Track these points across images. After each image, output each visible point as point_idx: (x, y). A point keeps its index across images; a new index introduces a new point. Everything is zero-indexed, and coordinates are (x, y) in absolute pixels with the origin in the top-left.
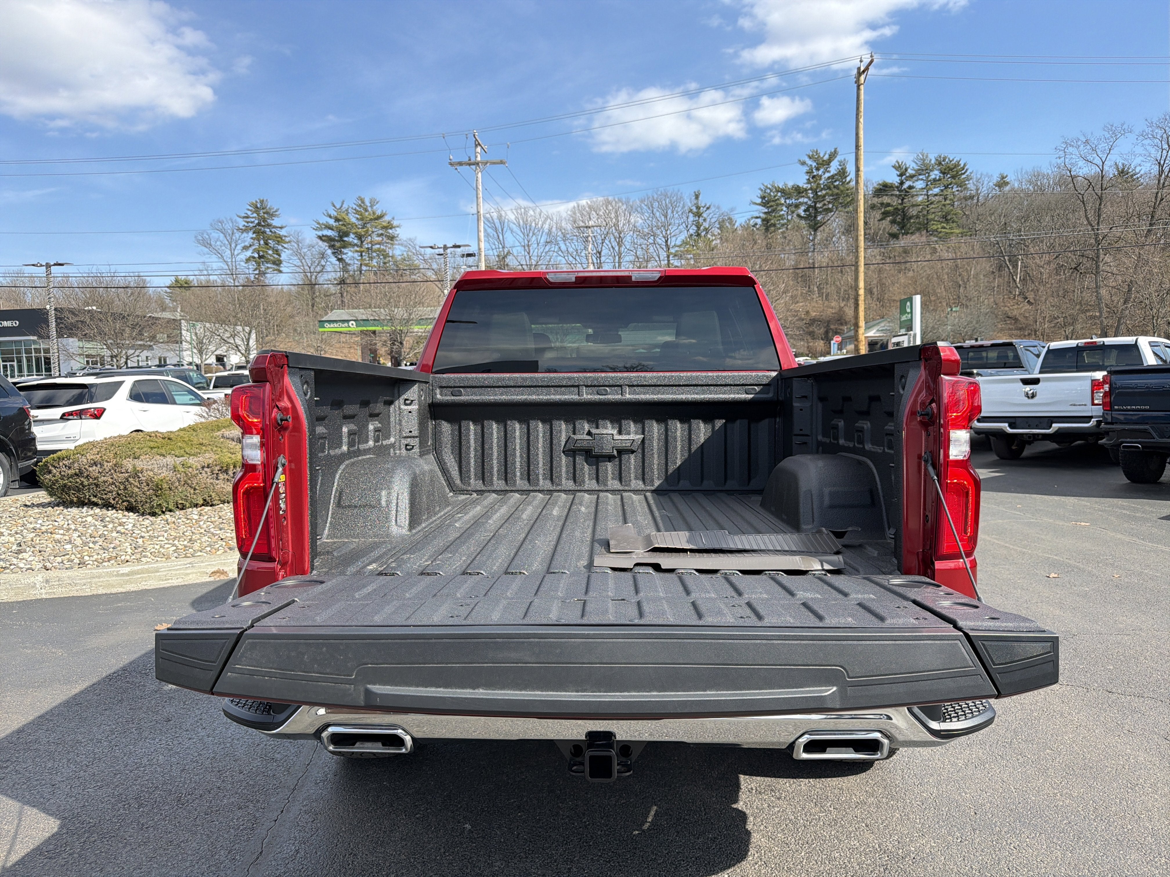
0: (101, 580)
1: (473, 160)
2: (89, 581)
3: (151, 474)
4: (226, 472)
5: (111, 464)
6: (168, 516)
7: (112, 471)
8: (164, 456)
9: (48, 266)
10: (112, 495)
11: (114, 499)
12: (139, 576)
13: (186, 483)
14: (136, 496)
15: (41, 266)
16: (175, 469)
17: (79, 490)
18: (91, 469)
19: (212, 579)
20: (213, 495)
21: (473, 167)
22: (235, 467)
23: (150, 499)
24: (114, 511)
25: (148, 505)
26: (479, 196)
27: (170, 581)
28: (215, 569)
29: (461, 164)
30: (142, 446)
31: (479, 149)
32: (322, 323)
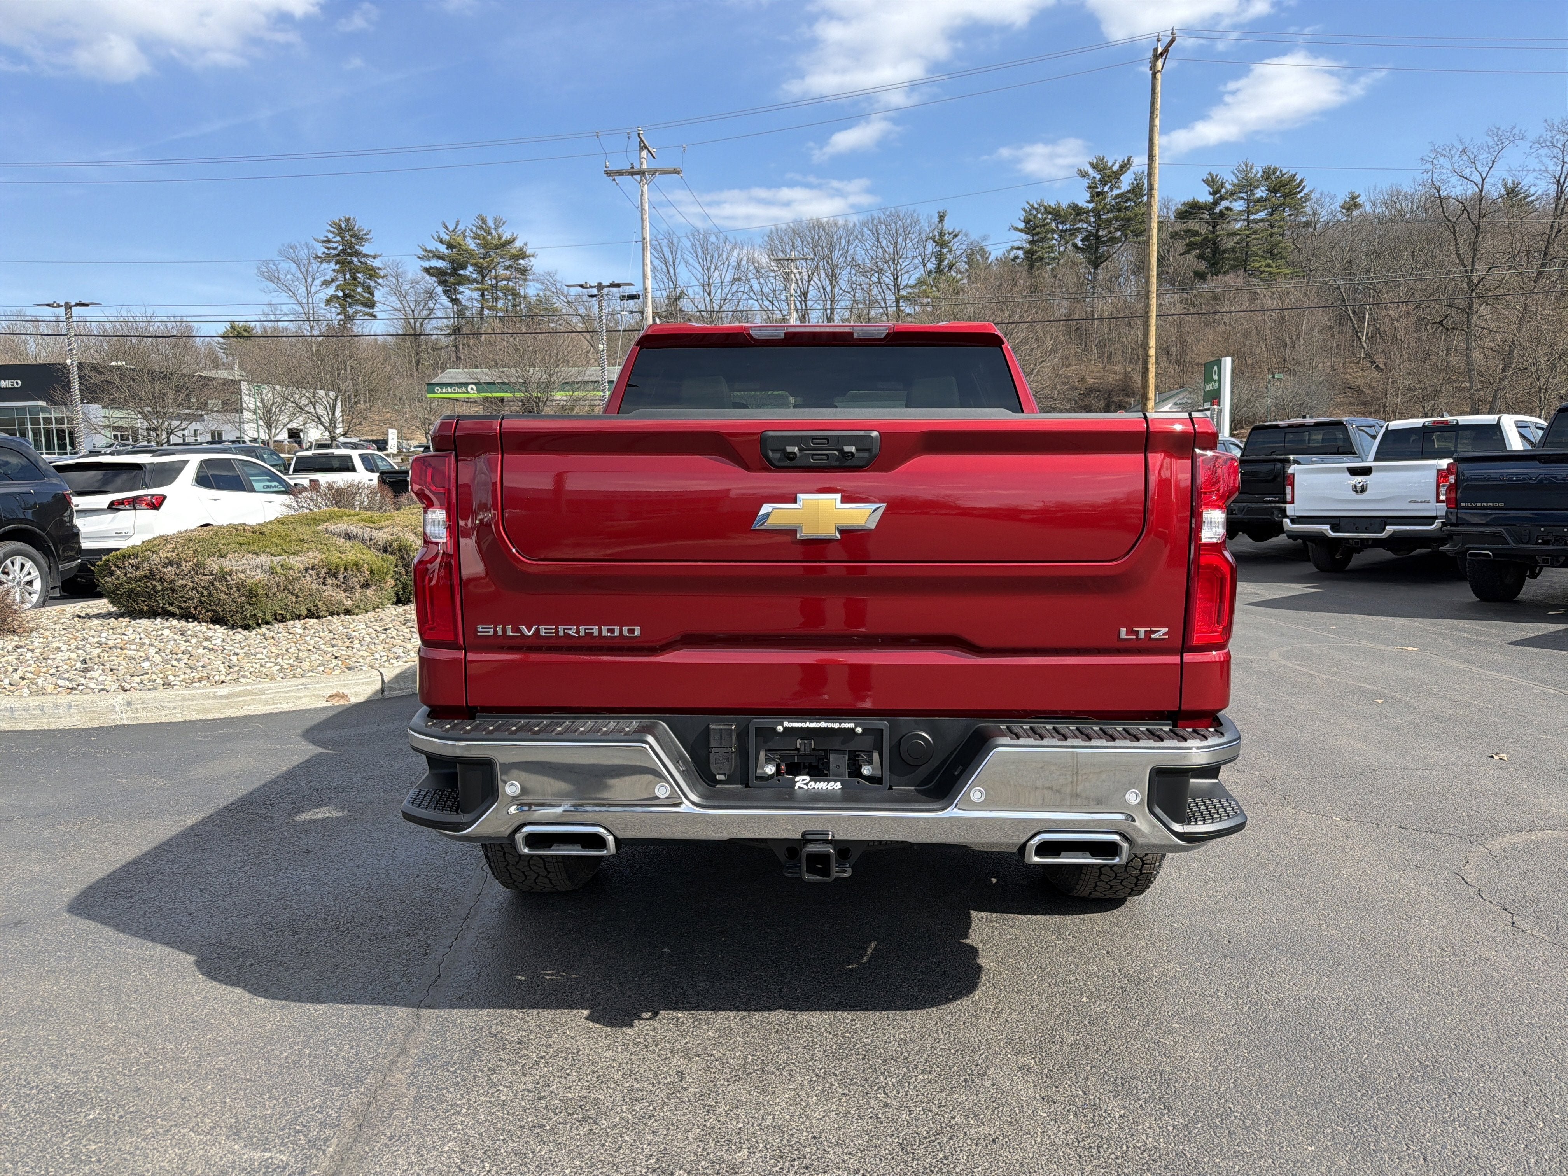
0: (195, 702)
1: (637, 167)
2: (180, 704)
3: (242, 576)
4: (335, 575)
5: (191, 564)
6: (264, 630)
7: (193, 573)
8: (257, 554)
9: (68, 306)
10: (193, 603)
11: (195, 609)
12: (241, 699)
13: (286, 588)
14: (224, 604)
15: (59, 306)
16: (272, 571)
17: (150, 598)
18: (165, 570)
19: (329, 704)
20: (320, 604)
21: (638, 177)
22: (346, 569)
23: (242, 608)
24: (196, 623)
25: (239, 615)
26: (644, 217)
27: (278, 706)
28: (334, 692)
29: (620, 173)
30: (229, 541)
31: (645, 153)
32: (431, 387)
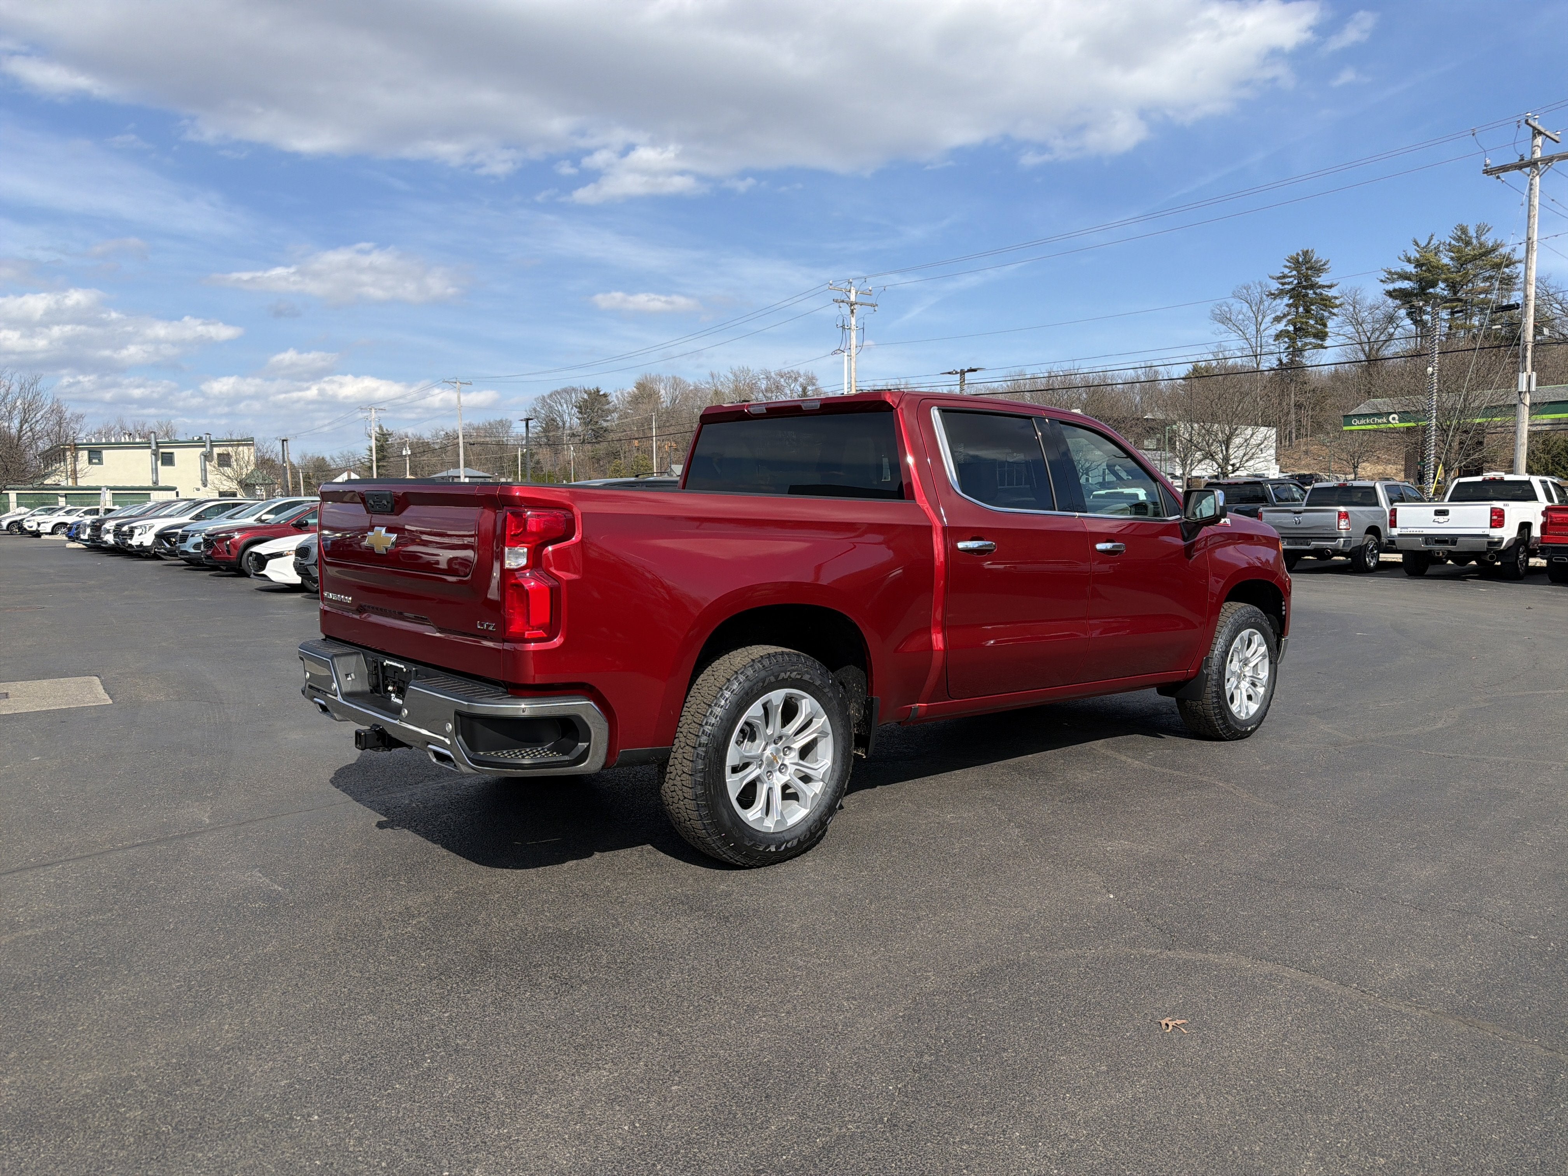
1: (1527, 158)
9: (963, 373)
15: (957, 373)
29: (1505, 169)
31: (1539, 140)
32: (1348, 420)
